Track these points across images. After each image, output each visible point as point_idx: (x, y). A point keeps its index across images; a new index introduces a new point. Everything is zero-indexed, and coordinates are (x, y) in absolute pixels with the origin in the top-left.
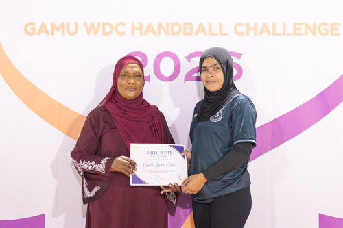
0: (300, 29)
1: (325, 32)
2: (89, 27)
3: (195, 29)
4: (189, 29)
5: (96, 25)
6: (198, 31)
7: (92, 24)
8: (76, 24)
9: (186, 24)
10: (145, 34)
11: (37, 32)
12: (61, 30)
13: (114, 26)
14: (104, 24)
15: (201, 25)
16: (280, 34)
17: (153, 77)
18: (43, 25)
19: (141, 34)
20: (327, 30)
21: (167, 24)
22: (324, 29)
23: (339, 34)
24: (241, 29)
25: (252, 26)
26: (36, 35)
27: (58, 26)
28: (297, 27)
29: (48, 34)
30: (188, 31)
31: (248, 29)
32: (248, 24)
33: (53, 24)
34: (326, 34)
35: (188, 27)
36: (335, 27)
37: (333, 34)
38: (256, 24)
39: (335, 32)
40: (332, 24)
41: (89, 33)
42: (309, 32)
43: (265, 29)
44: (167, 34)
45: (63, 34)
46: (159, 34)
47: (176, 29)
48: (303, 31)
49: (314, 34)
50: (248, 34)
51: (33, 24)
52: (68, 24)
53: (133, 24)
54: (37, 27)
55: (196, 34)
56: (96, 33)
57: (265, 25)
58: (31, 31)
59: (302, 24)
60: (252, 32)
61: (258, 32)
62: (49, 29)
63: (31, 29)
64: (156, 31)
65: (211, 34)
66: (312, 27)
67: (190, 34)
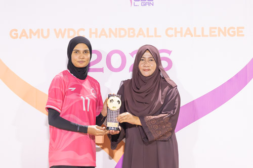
0: (215, 32)
1: (232, 34)
2: (58, 31)
3: (136, 33)
4: (132, 33)
5: (63, 31)
6: (139, 34)
7: (60, 30)
8: (48, 30)
9: (129, 29)
10: (100, 37)
12: (37, 35)
13: (76, 31)
14: (69, 30)
15: (141, 30)
16: (199, 36)
17: (106, 69)
18: (24, 31)
19: (96, 37)
20: (234, 32)
21: (116, 29)
22: (232, 32)
23: (243, 35)
24: (171, 32)
25: (179, 30)
26: (18, 38)
27: (34, 32)
28: (213, 30)
29: (27, 38)
30: (131, 34)
31: (176, 32)
32: (176, 29)
33: (31, 30)
34: (234, 35)
35: (132, 31)
36: (240, 30)
37: (239, 35)
38: (181, 29)
39: (240, 34)
40: (238, 28)
41: (58, 37)
42: (221, 34)
43: (188, 32)
44: (116, 37)
45: (39, 37)
46: (110, 36)
47: (123, 33)
48: (217, 33)
49: (225, 35)
50: (176, 36)
51: (16, 30)
52: (42, 30)
53: (90, 29)
54: (19, 33)
55: (137, 36)
56: (63, 36)
57: (188, 29)
58: (15, 36)
59: (215, 28)
60: (179, 35)
61: (183, 34)
62: (28, 34)
63: (15, 34)
64: (108, 34)
65: (148, 36)
66: (223, 30)
67: (133, 36)
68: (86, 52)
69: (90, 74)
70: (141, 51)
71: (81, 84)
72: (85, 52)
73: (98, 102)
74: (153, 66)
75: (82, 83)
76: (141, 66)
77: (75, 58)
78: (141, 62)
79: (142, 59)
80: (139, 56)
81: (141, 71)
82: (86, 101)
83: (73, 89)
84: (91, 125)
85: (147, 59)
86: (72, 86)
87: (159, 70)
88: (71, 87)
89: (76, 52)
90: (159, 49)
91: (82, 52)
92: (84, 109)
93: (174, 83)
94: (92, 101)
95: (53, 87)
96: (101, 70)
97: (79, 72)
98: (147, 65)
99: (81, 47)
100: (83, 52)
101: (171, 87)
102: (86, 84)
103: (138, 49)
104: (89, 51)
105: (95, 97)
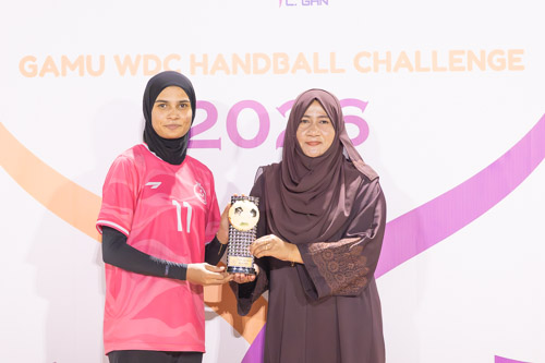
0: (460, 61)
1: (499, 64)
2: (122, 61)
3: (292, 63)
4: (282, 63)
5: (133, 61)
6: (297, 67)
7: (128, 58)
8: (102, 58)
9: (276, 56)
10: (213, 72)
11: (39, 72)
12: (78, 68)
13: (162, 61)
14: (147, 57)
15: (301, 56)
16: (427, 70)
17: (227, 142)
18: (49, 60)
19: (205, 73)
20: (503, 61)
21: (248, 56)
22: (499, 60)
23: (521, 68)
24: (365, 62)
25: (382, 57)
26: (38, 76)
27: (73, 62)
28: (456, 57)
29: (57, 74)
30: (281, 67)
31: (377, 62)
32: (376, 54)
33: (65, 60)
34: (502, 68)
35: (280, 60)
36: (515, 56)
37: (512, 68)
38: (389, 54)
39: (515, 64)
40: (512, 52)
41: (122, 73)
42: (474, 65)
43: (403, 62)
44: (248, 72)
45: (82, 73)
46: (235, 72)
47: (262, 64)
48: (464, 63)
49: (482, 67)
50: (376, 70)
51: (33, 59)
52: (89, 58)
53: (193, 57)
54: (40, 63)
55: (293, 72)
56: (134, 72)
57: (403, 55)
58: (30, 71)
59: (463, 52)
60: (382, 67)
61: (393, 64)
62: (59, 67)
63: (30, 66)
64: (230, 67)
65: (317, 70)
66: (479, 58)
67: (283, 72)
68: (183, 106)
69: (191, 152)
70: (302, 103)
71: (172, 174)
72: (182, 104)
73: (210, 214)
74: (327, 135)
75: (174, 172)
76: (302, 134)
77: (160, 118)
78: (302, 126)
79: (304, 118)
80: (298, 114)
81: (301, 144)
82: (184, 211)
83: (156, 185)
84: (194, 262)
85: (315, 121)
86: (154, 179)
87: (341, 144)
88: (151, 181)
89: (162, 106)
90: (340, 98)
91: (174, 106)
92: (180, 228)
93: (373, 171)
94: (196, 210)
95: (113, 181)
96: (216, 144)
97: (168, 149)
98: (314, 133)
99: (172, 95)
100: (177, 107)
101: (366, 180)
102: (183, 175)
103: (295, 98)
104: (189, 104)
105: (203, 201)
